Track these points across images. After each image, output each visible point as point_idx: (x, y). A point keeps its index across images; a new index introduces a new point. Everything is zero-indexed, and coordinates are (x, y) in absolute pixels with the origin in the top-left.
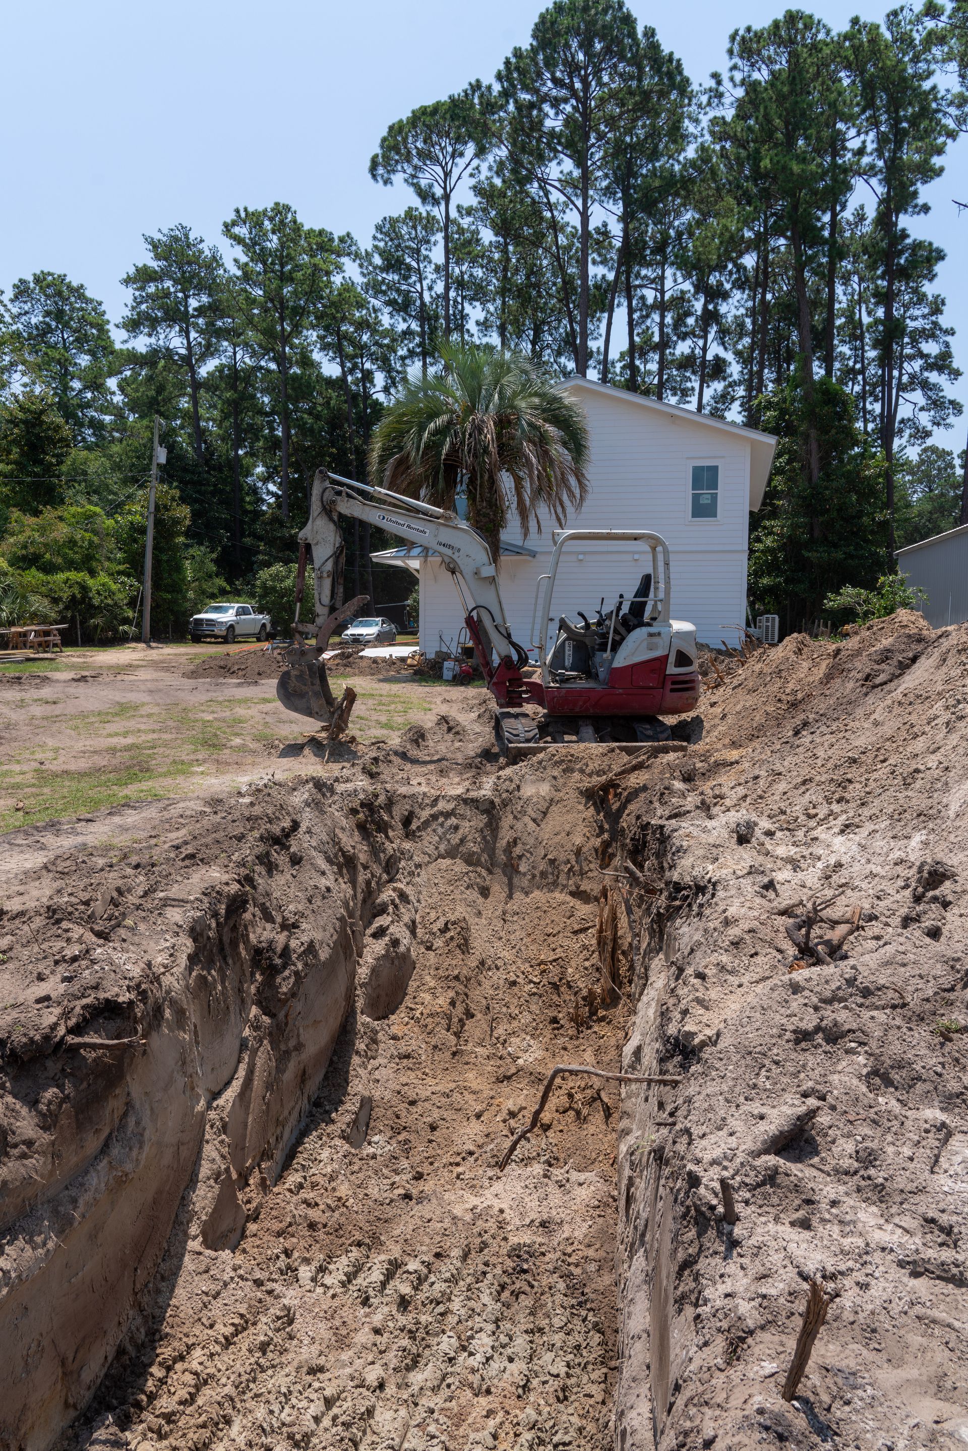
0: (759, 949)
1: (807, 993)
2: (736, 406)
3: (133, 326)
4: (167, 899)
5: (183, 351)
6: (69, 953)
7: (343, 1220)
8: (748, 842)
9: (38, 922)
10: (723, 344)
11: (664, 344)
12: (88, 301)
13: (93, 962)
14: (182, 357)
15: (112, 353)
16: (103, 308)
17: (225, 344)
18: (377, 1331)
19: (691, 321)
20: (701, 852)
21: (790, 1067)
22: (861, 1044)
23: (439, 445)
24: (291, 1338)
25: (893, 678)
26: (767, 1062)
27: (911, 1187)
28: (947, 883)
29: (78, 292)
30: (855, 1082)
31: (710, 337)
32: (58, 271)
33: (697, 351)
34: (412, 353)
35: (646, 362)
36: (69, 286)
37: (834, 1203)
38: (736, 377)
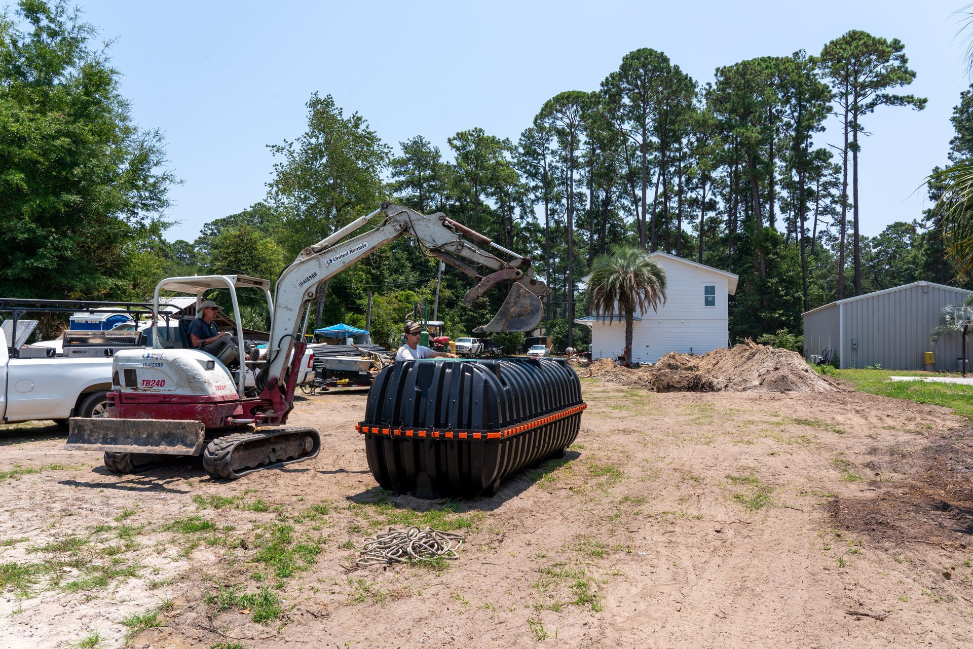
10: (714, 193)
11: (681, 192)
19: (695, 181)
31: (707, 187)
33: (699, 197)
34: (538, 199)
35: (670, 200)
38: (722, 209)
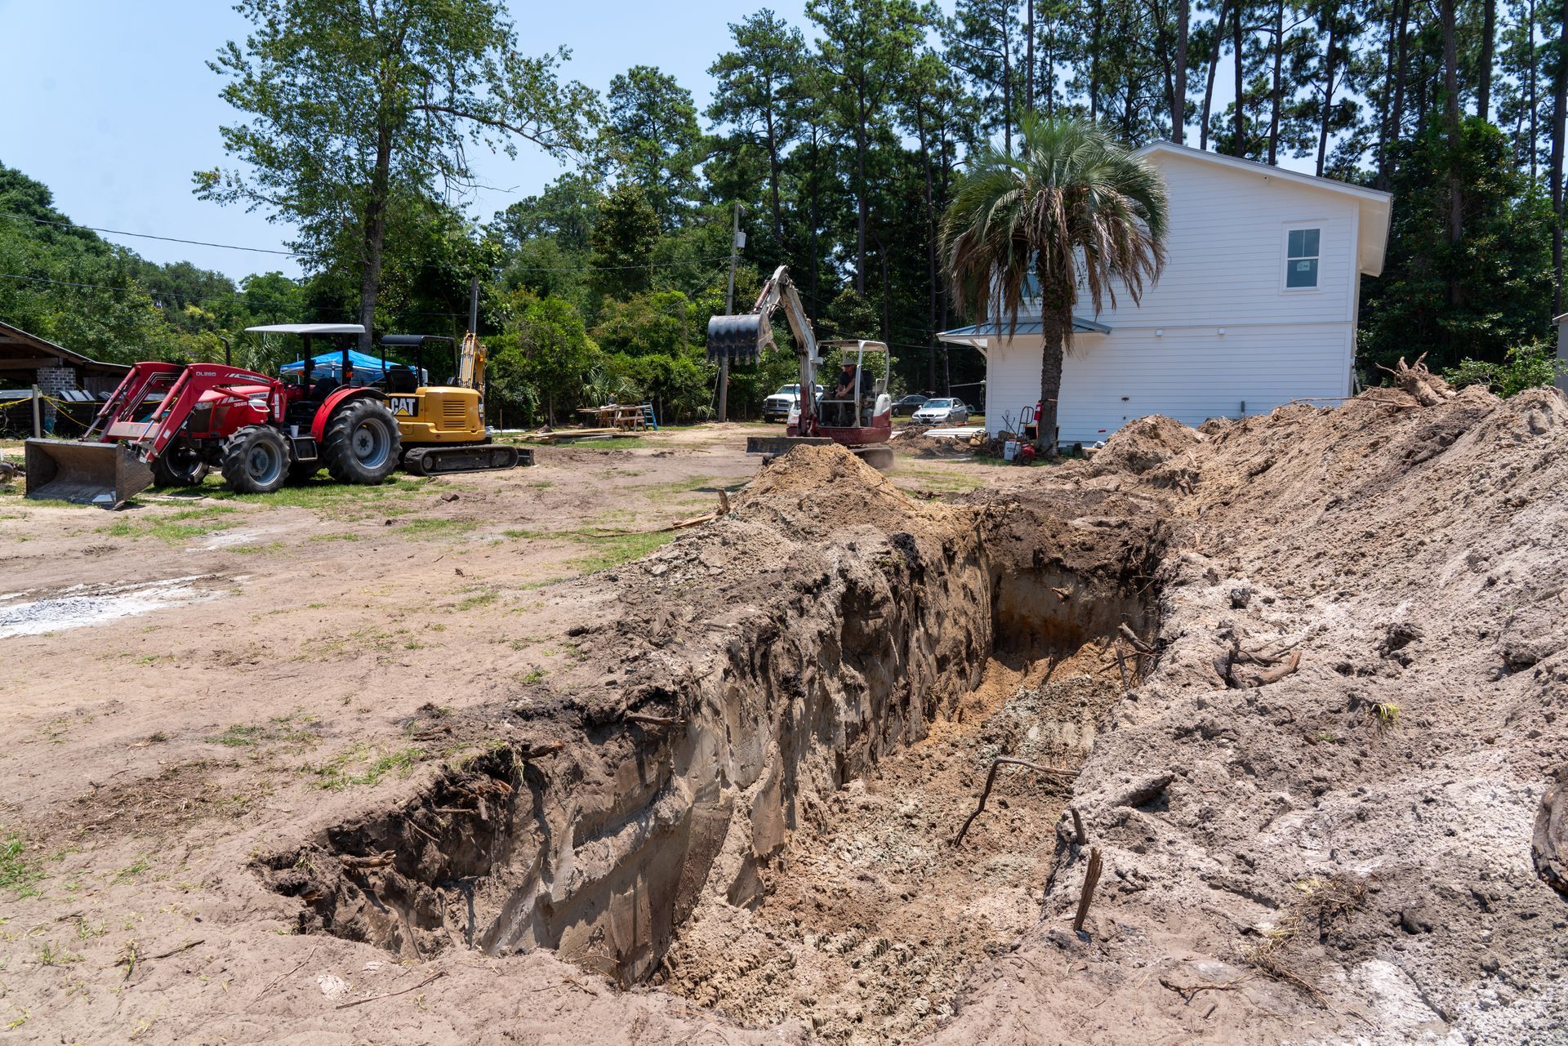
0: (1192, 680)
1: (1211, 709)
2: (1367, 156)
3: (717, 113)
4: (709, 625)
5: (764, 135)
6: (631, 655)
7: (846, 907)
8: (1243, 607)
9: (611, 633)
10: (1352, 86)
11: (1281, 90)
12: (677, 91)
13: (649, 661)
14: (763, 140)
15: (698, 140)
16: (691, 97)
17: (805, 124)
18: (862, 985)
19: (1313, 63)
20: (1188, 613)
21: (1163, 751)
22: (1231, 740)
23: (1004, 222)
24: (792, 978)
25: (1435, 453)
26: (1145, 746)
27: (1235, 835)
28: (1412, 644)
29: (669, 83)
30: (1218, 766)
31: (1337, 79)
32: (651, 65)
33: (1321, 97)
34: (995, 121)
35: (1259, 112)
36: (661, 80)
37: (1170, 843)
38: (1368, 122)
